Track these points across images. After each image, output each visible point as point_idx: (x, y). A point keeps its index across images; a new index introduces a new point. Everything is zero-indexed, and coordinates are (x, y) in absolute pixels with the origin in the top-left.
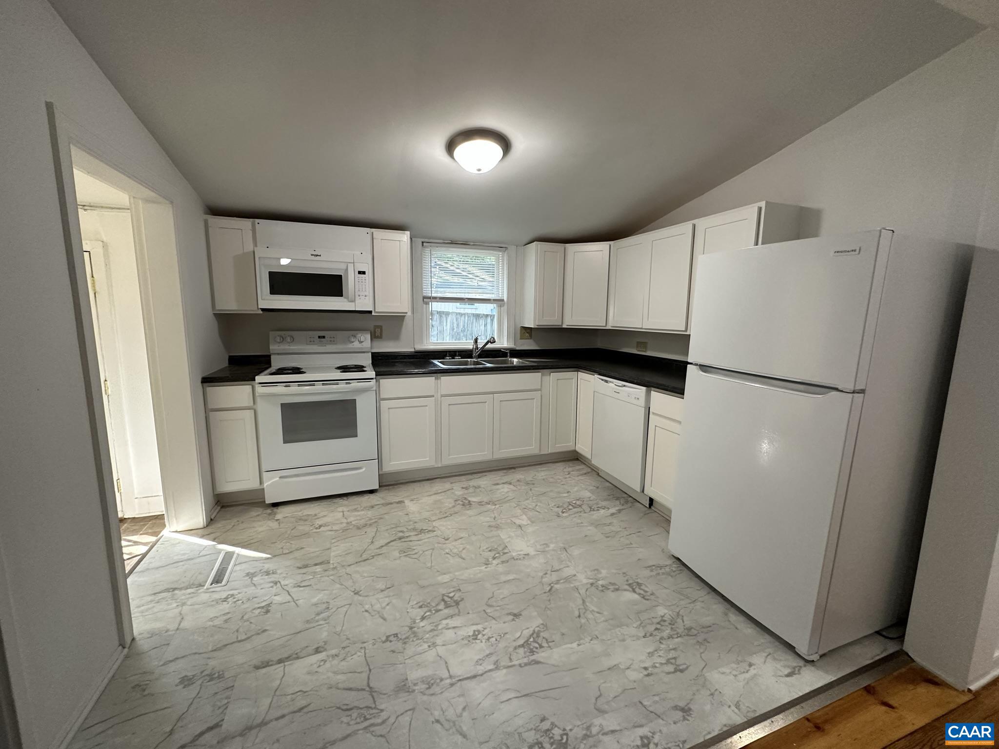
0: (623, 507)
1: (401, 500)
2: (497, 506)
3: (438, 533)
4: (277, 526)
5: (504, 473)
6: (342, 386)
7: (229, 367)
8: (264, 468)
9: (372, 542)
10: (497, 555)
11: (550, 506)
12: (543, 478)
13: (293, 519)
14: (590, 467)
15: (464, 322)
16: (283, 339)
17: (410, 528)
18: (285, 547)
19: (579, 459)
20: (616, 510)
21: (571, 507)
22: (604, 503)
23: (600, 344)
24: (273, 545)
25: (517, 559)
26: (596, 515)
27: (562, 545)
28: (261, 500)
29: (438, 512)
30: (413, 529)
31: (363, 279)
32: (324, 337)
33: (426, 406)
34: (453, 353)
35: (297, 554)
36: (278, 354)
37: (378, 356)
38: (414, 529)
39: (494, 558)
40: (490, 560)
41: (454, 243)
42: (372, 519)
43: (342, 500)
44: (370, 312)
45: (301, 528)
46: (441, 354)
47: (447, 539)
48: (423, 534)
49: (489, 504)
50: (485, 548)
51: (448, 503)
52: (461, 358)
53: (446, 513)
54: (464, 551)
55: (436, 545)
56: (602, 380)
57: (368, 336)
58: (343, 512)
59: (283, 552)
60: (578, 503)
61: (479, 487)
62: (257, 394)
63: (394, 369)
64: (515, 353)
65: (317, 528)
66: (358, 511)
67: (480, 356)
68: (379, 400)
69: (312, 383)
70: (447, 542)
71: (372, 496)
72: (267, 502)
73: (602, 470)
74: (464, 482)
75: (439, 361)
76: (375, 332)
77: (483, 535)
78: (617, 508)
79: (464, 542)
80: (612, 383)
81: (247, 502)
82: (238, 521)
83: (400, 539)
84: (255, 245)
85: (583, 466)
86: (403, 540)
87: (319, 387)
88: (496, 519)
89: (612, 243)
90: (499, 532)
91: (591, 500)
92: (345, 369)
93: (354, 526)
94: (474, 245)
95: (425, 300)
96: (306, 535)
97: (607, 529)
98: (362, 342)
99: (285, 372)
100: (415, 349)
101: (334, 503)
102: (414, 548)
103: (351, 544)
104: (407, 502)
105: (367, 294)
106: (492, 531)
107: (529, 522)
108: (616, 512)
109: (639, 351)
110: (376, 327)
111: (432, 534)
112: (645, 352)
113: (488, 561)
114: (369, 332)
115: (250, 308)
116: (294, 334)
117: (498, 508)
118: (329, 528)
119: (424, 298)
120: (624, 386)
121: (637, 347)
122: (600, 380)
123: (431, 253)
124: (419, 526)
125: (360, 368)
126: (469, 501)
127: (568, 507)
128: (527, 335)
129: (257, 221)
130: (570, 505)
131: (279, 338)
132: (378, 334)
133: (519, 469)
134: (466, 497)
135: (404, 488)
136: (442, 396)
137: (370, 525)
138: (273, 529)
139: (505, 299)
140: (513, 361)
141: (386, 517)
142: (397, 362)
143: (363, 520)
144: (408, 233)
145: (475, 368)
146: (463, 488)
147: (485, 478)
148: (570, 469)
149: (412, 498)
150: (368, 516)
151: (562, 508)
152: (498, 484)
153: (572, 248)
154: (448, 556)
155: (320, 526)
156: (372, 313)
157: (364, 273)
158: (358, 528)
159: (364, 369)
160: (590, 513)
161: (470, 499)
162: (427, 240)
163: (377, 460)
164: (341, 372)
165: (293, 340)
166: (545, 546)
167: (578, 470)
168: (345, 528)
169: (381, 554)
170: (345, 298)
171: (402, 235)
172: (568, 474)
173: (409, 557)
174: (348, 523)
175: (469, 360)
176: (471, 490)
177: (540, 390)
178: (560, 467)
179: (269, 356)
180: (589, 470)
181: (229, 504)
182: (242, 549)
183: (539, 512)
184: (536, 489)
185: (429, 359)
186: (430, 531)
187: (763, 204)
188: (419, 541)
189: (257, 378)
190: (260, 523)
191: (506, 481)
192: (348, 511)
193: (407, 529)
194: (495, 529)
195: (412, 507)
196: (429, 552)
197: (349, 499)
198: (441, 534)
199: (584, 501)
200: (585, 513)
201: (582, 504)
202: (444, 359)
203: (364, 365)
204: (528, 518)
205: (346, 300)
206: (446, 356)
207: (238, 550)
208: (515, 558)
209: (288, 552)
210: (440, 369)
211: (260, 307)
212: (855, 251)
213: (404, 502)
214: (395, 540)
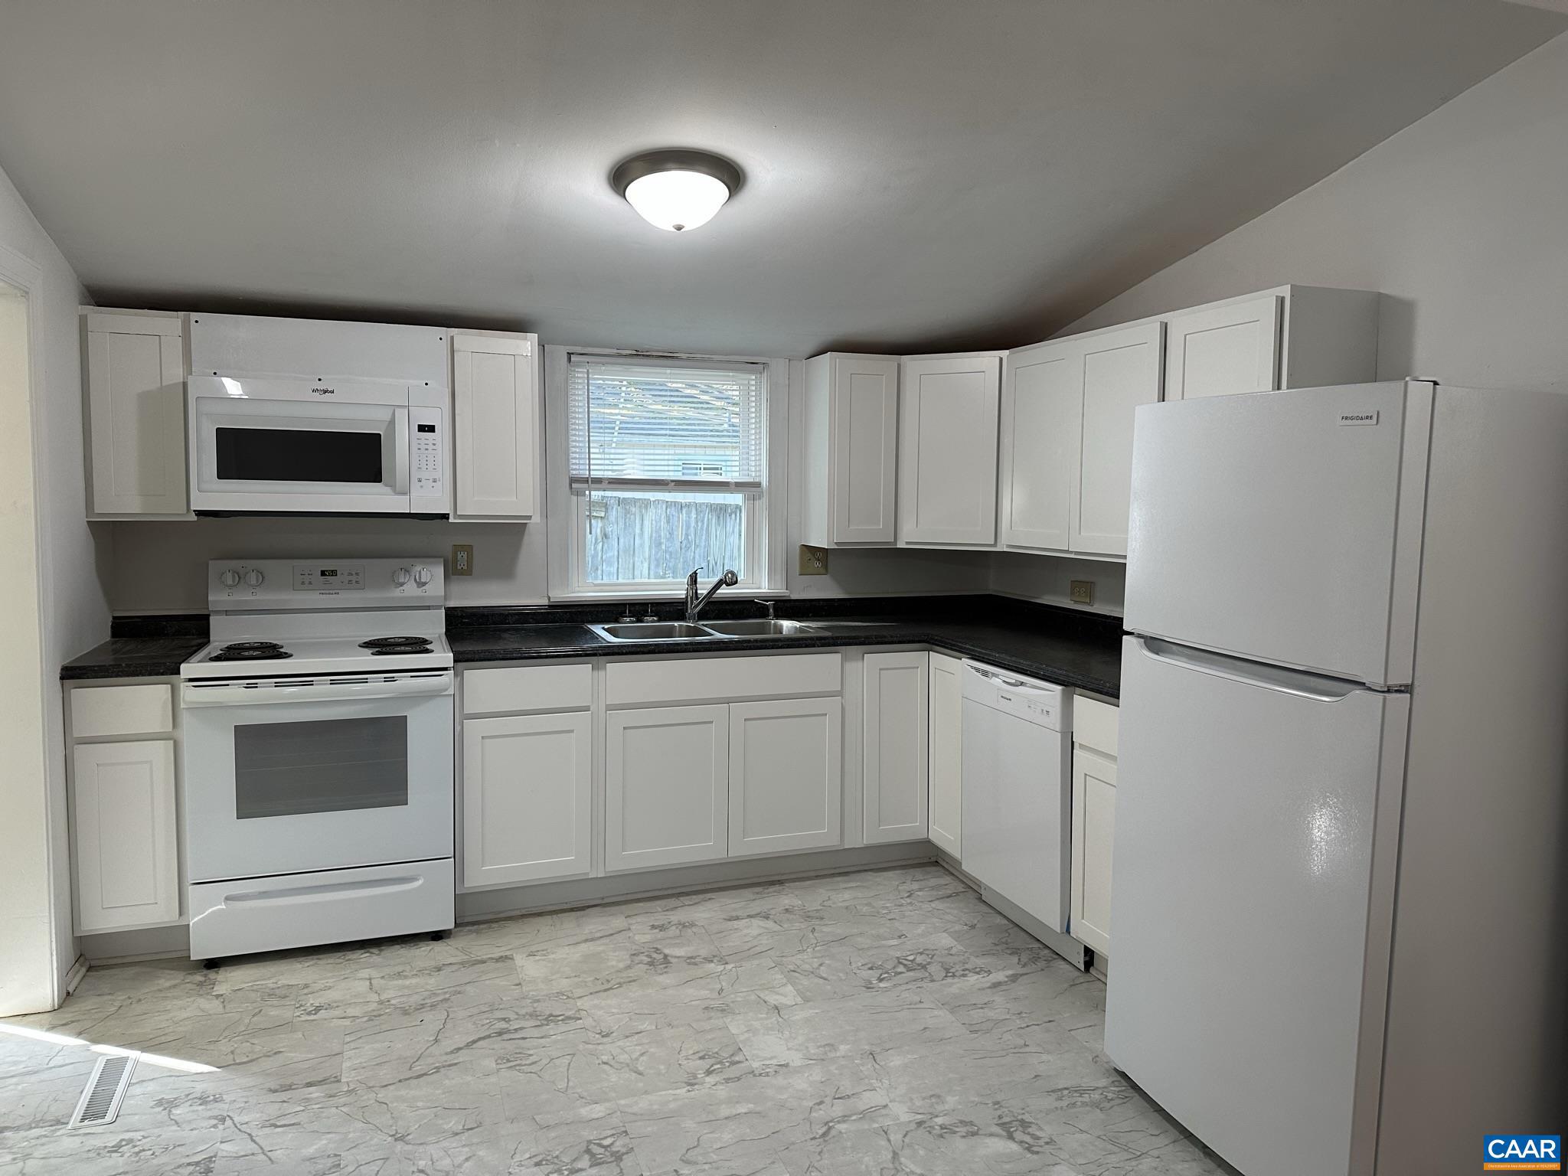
0: (1025, 970)
1: (508, 953)
2: (729, 967)
3: (588, 1022)
4: (220, 1009)
5: (754, 893)
6: (376, 686)
7: (114, 643)
8: (191, 876)
9: (436, 1040)
10: (716, 1067)
11: (854, 966)
12: (846, 904)
13: (253, 995)
14: (963, 882)
15: (688, 527)
16: (240, 578)
17: (523, 1012)
18: (238, 1051)
19: (941, 862)
20: (1007, 977)
21: (901, 969)
22: (980, 962)
23: (994, 585)
24: (212, 1047)
25: (760, 1075)
26: (956, 986)
27: (867, 1047)
28: (179, 955)
29: (592, 979)
30: (531, 1015)
31: (430, 442)
32: (334, 573)
33: (572, 731)
34: (638, 609)
35: (266, 1064)
36: (227, 613)
37: (462, 617)
38: (533, 1015)
39: (709, 1072)
40: (699, 1076)
41: (641, 355)
42: (438, 995)
43: (367, 954)
44: (445, 516)
45: (273, 1012)
46: (610, 611)
47: (607, 1035)
48: (552, 1025)
49: (712, 961)
50: (691, 1052)
51: (616, 959)
52: (659, 621)
53: (608, 981)
54: (644, 1058)
55: (581, 1047)
56: (977, 670)
57: (440, 571)
58: (370, 979)
59: (234, 1060)
60: (920, 959)
61: (692, 925)
62: (182, 706)
63: (498, 647)
64: (787, 608)
65: (309, 1013)
66: (406, 977)
67: (702, 615)
68: (460, 717)
69: (305, 678)
70: (605, 1040)
71: (438, 947)
72: (192, 959)
73: (987, 888)
74: (658, 913)
75: (606, 627)
76: (455, 560)
77: (689, 1025)
78: (1010, 972)
79: (645, 1041)
80: (996, 675)
81: (148, 958)
82: (129, 998)
83: (500, 1034)
84: (189, 370)
85: (948, 879)
86: (506, 1037)
87: (322, 689)
88: (723, 994)
89: (1005, 353)
90: (728, 1020)
91: (951, 955)
92: (382, 647)
93: (396, 1008)
94: (688, 359)
95: (574, 485)
96: (286, 1026)
97: (976, 1015)
98: (424, 584)
99: (247, 654)
100: (549, 598)
101: (349, 960)
102: (531, 1052)
103: (387, 1044)
104: (520, 959)
105: (438, 475)
106: (710, 1018)
107: (799, 1000)
108: (1006, 979)
109: (1076, 602)
110: (457, 548)
111: (573, 1025)
112: (1089, 604)
113: (695, 1077)
114: (442, 560)
115: (170, 509)
116: (266, 565)
117: (731, 970)
118: (337, 1013)
119: (573, 480)
120: (1022, 684)
121: (1072, 593)
122: (973, 671)
123: (588, 377)
124: (545, 1008)
125: (418, 645)
126: (666, 956)
127: (894, 968)
128: (818, 564)
129: (194, 316)
130: (901, 963)
131: (229, 575)
132: (462, 564)
133: (792, 884)
134: (659, 947)
135: (513, 927)
136: (609, 708)
137: (433, 1006)
138: (210, 1015)
139: (765, 483)
140: (781, 626)
141: (469, 988)
142: (508, 630)
143: (416, 996)
144: (533, 337)
145: (691, 644)
146: (653, 927)
147: (709, 905)
148: (915, 886)
149: (534, 948)
150: (429, 987)
151: (880, 971)
152: (737, 918)
153: (915, 365)
154: (606, 1067)
155: (318, 1009)
156: (448, 518)
157: (431, 429)
158: (405, 1012)
159: (428, 647)
160: (944, 982)
161: (667, 951)
162: (579, 349)
163: (453, 859)
164: (372, 654)
165: (263, 578)
166: (827, 1048)
167: (933, 888)
168: (375, 1013)
169: (456, 1064)
170: (386, 485)
171: (521, 343)
172: (908, 897)
173: (519, 1071)
174: (381, 1002)
175: (676, 624)
176: (673, 931)
177: (839, 693)
178: (891, 880)
179: (206, 618)
180: (960, 888)
181: (105, 963)
182: (144, 1054)
183: (825, 979)
184: (825, 929)
185: (583, 622)
186: (569, 1018)
187: (1285, 291)
188: (542, 1037)
189: (183, 666)
190: (180, 1003)
191: (759, 911)
192: (383, 977)
193: (517, 1014)
194: (719, 1014)
195: (531, 968)
196: (566, 1060)
197: (382, 953)
198: (594, 1024)
199: (933, 956)
200: (933, 981)
201: (929, 963)
202: (617, 621)
203: (426, 637)
204: (797, 990)
205: (388, 490)
206: (622, 614)
207: (133, 1054)
208: (757, 1072)
209: (246, 1060)
210: (605, 647)
211: (193, 508)
212: (1371, 417)
213: (512, 959)
214: (489, 1036)
